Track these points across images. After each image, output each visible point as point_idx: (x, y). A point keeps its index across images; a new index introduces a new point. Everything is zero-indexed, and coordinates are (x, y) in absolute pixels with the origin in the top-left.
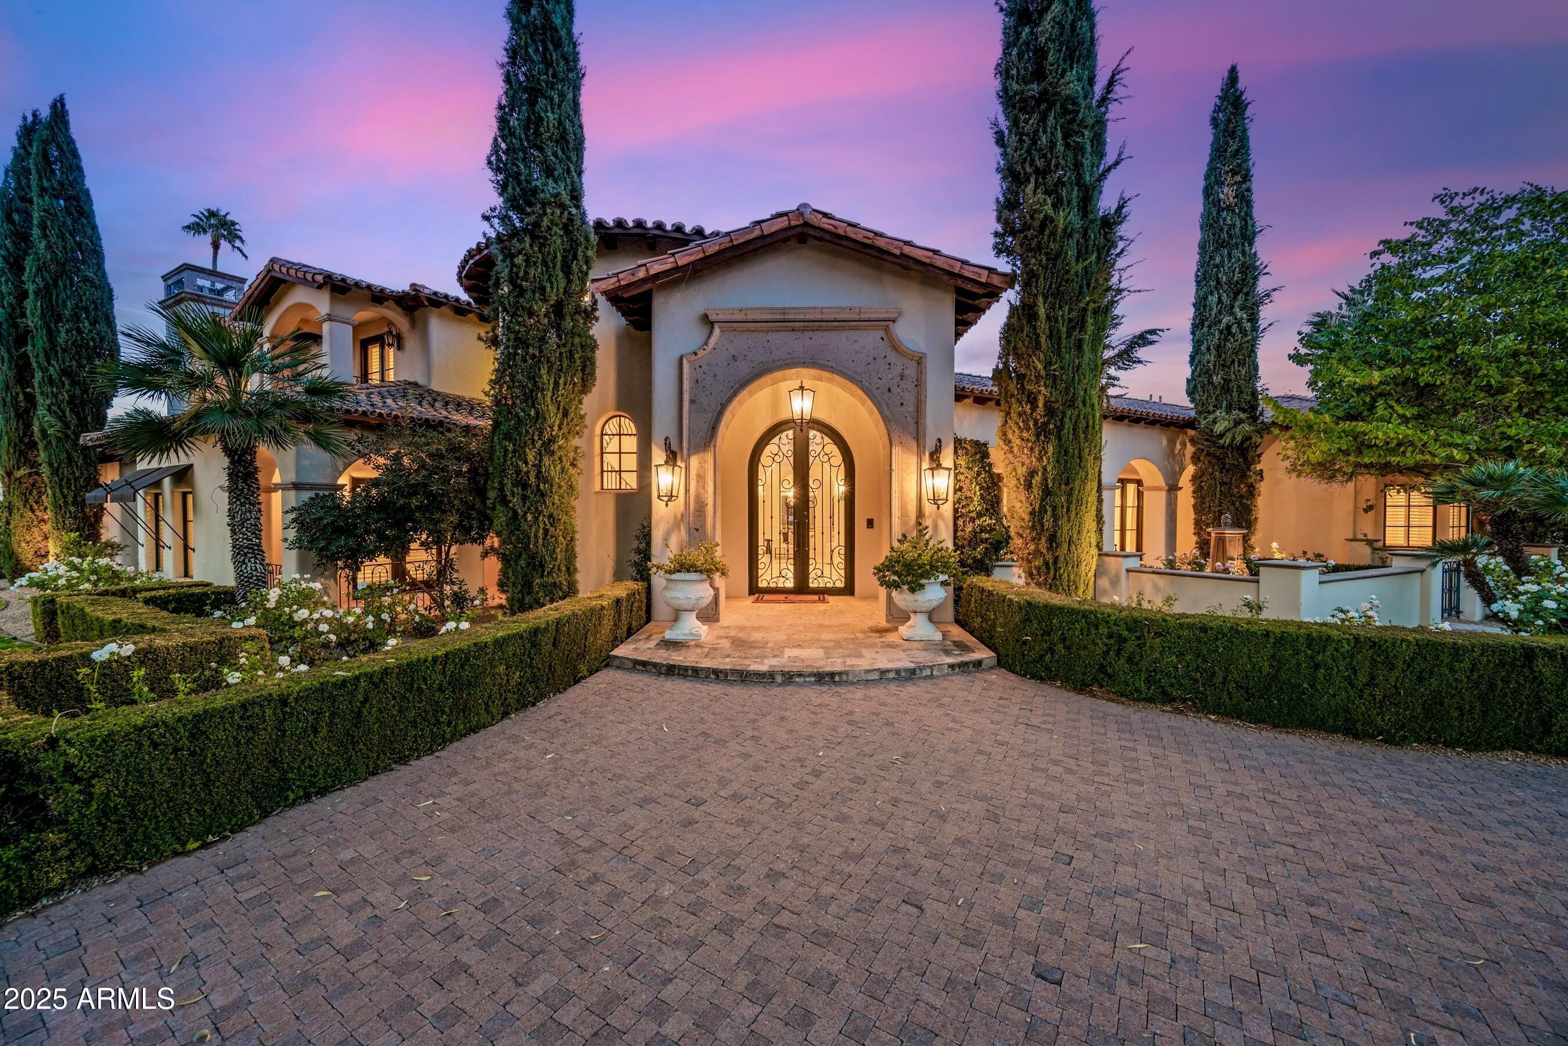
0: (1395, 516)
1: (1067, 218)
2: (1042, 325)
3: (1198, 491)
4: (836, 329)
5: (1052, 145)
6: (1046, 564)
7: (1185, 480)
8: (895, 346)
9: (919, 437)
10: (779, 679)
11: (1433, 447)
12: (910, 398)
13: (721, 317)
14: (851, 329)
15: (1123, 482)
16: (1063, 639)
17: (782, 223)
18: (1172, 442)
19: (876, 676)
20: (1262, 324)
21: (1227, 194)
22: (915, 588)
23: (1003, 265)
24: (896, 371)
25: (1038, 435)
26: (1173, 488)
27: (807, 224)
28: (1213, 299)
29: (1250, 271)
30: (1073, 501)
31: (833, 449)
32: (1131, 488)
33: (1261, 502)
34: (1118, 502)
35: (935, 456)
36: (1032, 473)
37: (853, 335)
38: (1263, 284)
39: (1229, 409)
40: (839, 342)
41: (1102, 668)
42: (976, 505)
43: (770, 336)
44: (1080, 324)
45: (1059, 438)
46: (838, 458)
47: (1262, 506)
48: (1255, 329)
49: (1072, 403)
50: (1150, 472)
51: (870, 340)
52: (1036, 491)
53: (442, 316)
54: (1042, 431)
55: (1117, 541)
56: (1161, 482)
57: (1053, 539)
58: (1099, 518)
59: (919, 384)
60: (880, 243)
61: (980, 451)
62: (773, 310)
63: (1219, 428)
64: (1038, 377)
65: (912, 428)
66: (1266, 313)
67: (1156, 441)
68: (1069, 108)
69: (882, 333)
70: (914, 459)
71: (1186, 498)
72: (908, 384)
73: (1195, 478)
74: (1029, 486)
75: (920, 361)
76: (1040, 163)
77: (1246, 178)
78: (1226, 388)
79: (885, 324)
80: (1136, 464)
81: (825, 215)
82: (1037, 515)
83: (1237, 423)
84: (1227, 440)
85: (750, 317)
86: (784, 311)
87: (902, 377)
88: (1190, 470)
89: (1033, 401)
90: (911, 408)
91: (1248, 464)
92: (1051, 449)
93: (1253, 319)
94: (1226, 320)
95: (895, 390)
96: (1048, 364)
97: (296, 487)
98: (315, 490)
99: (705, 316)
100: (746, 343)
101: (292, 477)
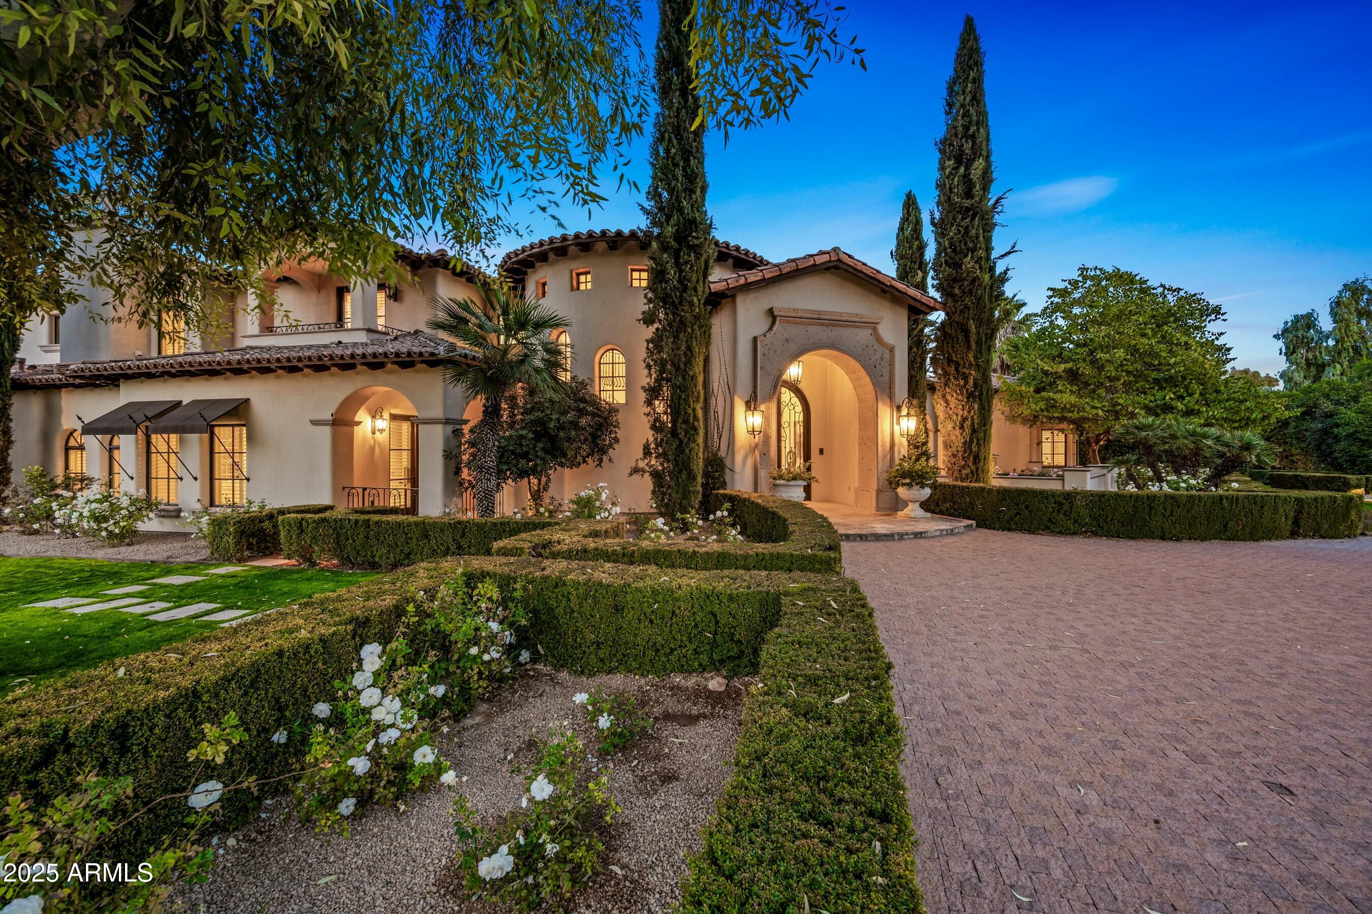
0: (1046, 448)
4: (847, 326)
5: (977, 237)
6: (972, 472)
8: (879, 339)
9: (891, 397)
10: (896, 537)
11: (1088, 408)
12: (886, 372)
13: (782, 313)
14: (855, 327)
16: (1027, 507)
17: (826, 258)
19: (938, 533)
24: (879, 355)
25: (968, 398)
27: (839, 260)
35: (899, 408)
36: (964, 419)
37: (855, 331)
40: (848, 334)
41: (1050, 521)
43: (809, 328)
45: (980, 400)
51: (865, 334)
52: (968, 431)
53: (444, 276)
54: (970, 395)
57: (977, 458)
59: (891, 364)
60: (879, 277)
62: (813, 312)
64: (970, 365)
65: (887, 391)
69: (870, 331)
70: (888, 410)
72: (885, 363)
74: (962, 427)
75: (892, 350)
76: (971, 245)
79: (873, 325)
81: (850, 256)
85: (799, 315)
86: (819, 312)
87: (882, 359)
89: (965, 377)
90: (887, 378)
92: (976, 406)
95: (878, 367)
96: (976, 358)
97: (447, 422)
98: (454, 424)
99: (771, 312)
100: (793, 331)
101: (438, 413)
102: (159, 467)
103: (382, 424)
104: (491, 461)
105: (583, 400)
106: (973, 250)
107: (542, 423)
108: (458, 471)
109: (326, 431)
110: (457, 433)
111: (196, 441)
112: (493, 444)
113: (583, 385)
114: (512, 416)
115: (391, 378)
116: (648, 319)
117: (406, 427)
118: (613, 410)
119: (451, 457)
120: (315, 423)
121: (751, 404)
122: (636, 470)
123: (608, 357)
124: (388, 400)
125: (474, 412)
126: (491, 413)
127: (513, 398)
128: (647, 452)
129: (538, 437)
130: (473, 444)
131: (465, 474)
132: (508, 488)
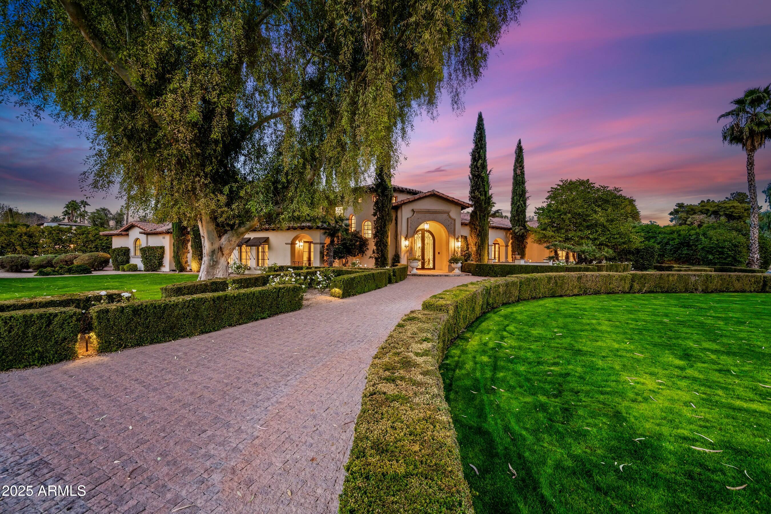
1: (483, 197)
2: (478, 216)
3: (512, 246)
4: (439, 213)
6: (479, 258)
7: (510, 244)
8: (450, 217)
9: (454, 235)
12: (453, 227)
13: (417, 211)
14: (441, 213)
15: (495, 244)
17: (430, 193)
18: (506, 234)
20: (527, 204)
21: (518, 172)
22: (457, 263)
23: (470, 203)
26: (507, 246)
27: (435, 194)
28: (515, 198)
29: (524, 192)
30: (484, 248)
31: (430, 236)
32: (497, 246)
33: (527, 249)
34: (493, 250)
35: (457, 239)
37: (442, 215)
38: (527, 195)
39: (519, 226)
40: (439, 216)
42: (465, 249)
43: (426, 214)
44: (484, 216)
46: (431, 238)
47: (527, 251)
48: (525, 206)
49: (483, 230)
50: (501, 241)
51: (445, 216)
52: (477, 246)
54: (478, 235)
55: (493, 256)
56: (504, 244)
57: (480, 255)
58: (488, 253)
59: (455, 225)
60: (448, 198)
61: (465, 238)
63: (516, 231)
65: (453, 233)
66: (528, 202)
67: (502, 234)
68: (483, 178)
70: (453, 239)
71: (510, 249)
72: (452, 225)
73: (512, 243)
74: (475, 245)
75: (455, 220)
77: (523, 168)
78: (518, 221)
79: (448, 213)
80: (497, 239)
81: (438, 192)
82: (477, 250)
83: (521, 229)
84: (518, 234)
85: (422, 210)
86: (428, 209)
87: (451, 223)
88: (511, 241)
89: (476, 229)
90: (453, 229)
91: (524, 239)
92: (480, 238)
93: (525, 203)
94: (518, 203)
95: (450, 226)
97: (321, 244)
98: (322, 244)
99: (413, 210)
100: (420, 215)
101: (318, 241)
102: (244, 255)
103: (302, 244)
104: (332, 254)
105: (357, 237)
106: (479, 188)
107: (345, 244)
108: (323, 257)
109: (289, 246)
110: (323, 247)
111: (254, 248)
112: (332, 249)
113: (358, 232)
114: (338, 242)
115: (307, 232)
116: (375, 215)
117: (307, 244)
118: (367, 240)
119: (322, 253)
120: (286, 244)
121: (406, 238)
122: (371, 257)
123: (366, 223)
124: (303, 237)
125: (328, 241)
126: (332, 242)
127: (338, 237)
128: (374, 252)
129: (344, 248)
130: (327, 250)
131: (325, 258)
132: (337, 260)
